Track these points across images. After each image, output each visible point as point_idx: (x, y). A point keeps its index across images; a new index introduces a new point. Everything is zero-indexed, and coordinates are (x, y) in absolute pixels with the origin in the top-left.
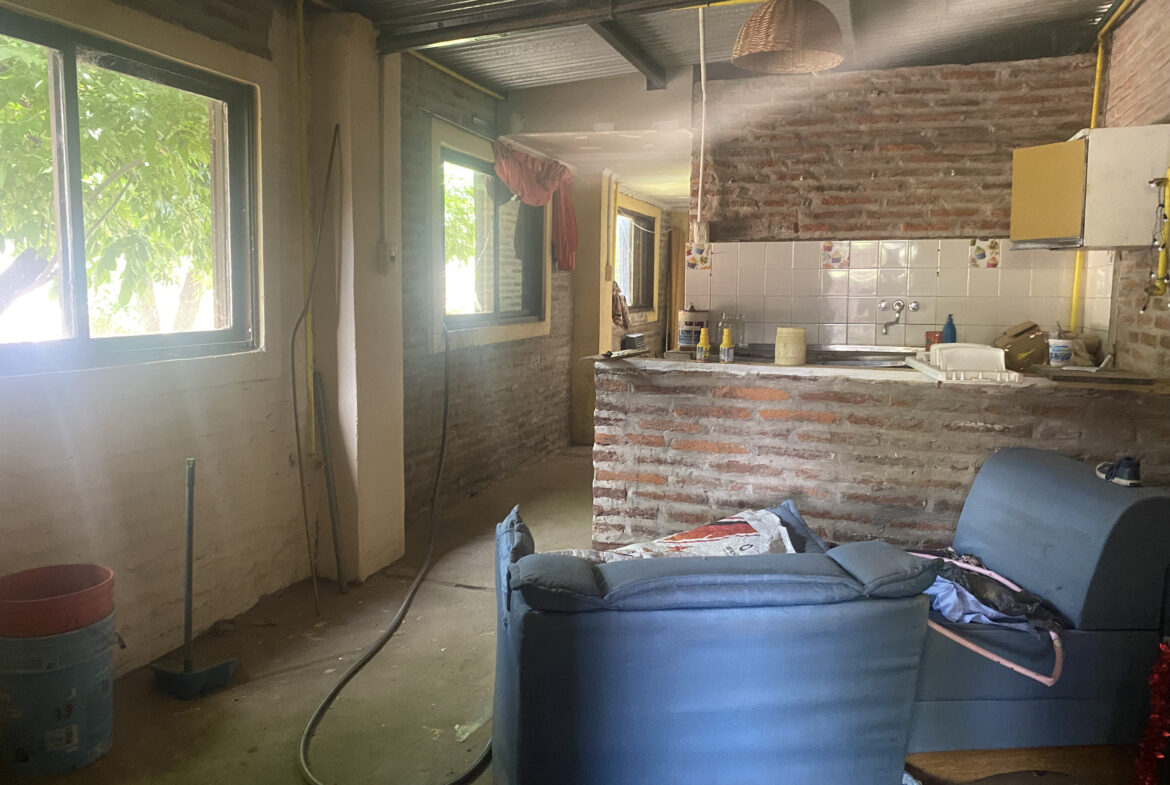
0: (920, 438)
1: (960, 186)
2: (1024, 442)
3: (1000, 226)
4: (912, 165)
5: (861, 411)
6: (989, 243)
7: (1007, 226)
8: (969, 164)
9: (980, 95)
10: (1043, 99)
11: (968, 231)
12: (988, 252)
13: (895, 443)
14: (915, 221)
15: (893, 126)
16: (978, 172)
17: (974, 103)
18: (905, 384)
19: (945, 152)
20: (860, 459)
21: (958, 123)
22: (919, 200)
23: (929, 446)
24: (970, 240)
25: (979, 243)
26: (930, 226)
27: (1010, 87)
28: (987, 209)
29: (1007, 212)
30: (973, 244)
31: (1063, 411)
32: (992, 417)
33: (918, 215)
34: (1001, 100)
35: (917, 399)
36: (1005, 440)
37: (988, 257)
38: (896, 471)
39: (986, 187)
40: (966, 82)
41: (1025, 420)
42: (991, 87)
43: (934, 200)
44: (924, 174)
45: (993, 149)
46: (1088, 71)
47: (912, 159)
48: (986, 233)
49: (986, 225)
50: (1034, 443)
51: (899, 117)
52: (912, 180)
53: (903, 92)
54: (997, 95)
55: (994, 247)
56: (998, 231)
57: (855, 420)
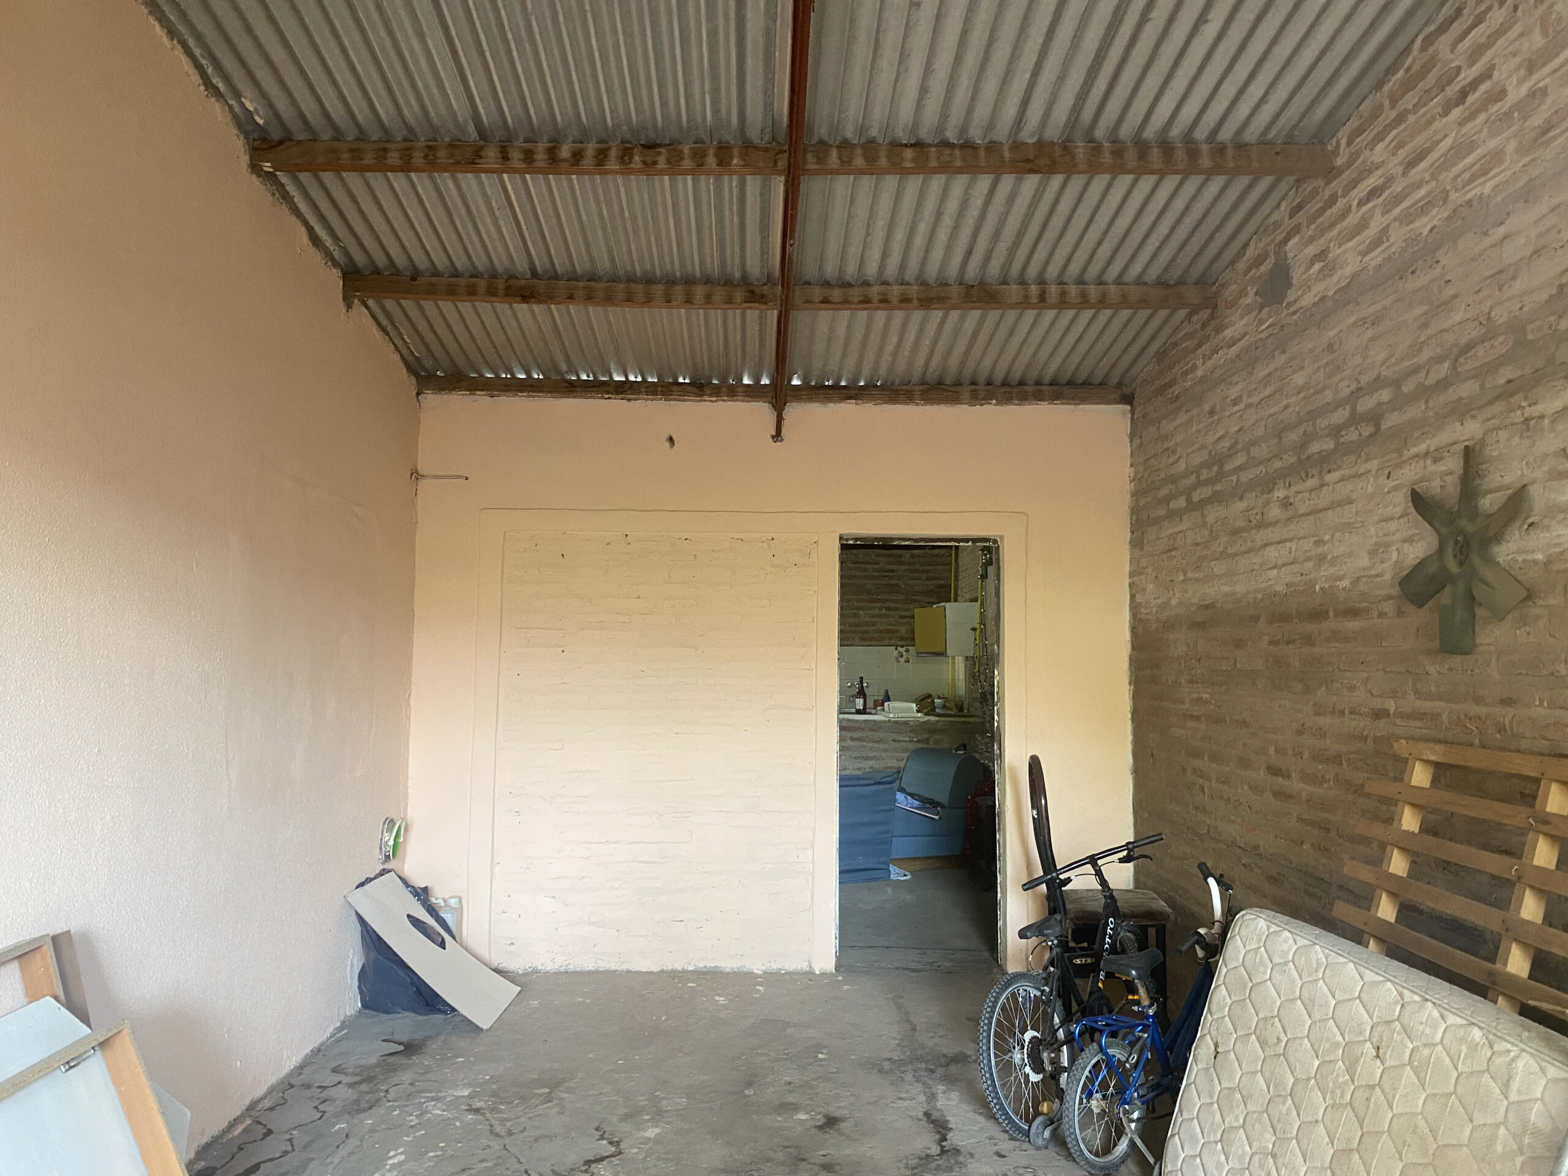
0: (882, 746)
1: (887, 616)
2: (925, 746)
3: (910, 639)
4: (862, 604)
5: (855, 735)
6: (904, 649)
7: (913, 639)
8: (892, 605)
9: (896, 567)
10: (927, 571)
11: (893, 642)
12: (904, 654)
13: (871, 749)
14: (865, 636)
15: (850, 582)
16: (896, 609)
17: (893, 571)
18: (874, 721)
19: (879, 597)
20: (855, 758)
21: (885, 582)
22: (866, 624)
23: (886, 750)
24: (894, 648)
25: (900, 649)
26: (872, 639)
27: (909, 564)
28: (903, 630)
29: (913, 631)
30: (896, 649)
31: (941, 731)
32: (912, 735)
33: (866, 632)
34: (906, 570)
35: (880, 729)
36: (919, 746)
37: (904, 657)
38: (871, 763)
39: (901, 617)
40: (888, 559)
41: (926, 736)
42: (901, 563)
43: (873, 624)
44: (868, 609)
45: (904, 597)
46: (949, 559)
47: (860, 601)
48: (902, 643)
49: (902, 639)
50: (931, 745)
51: (853, 576)
52: (861, 612)
53: (854, 563)
54: (904, 568)
55: (907, 651)
56: (908, 642)
57: (852, 739)
